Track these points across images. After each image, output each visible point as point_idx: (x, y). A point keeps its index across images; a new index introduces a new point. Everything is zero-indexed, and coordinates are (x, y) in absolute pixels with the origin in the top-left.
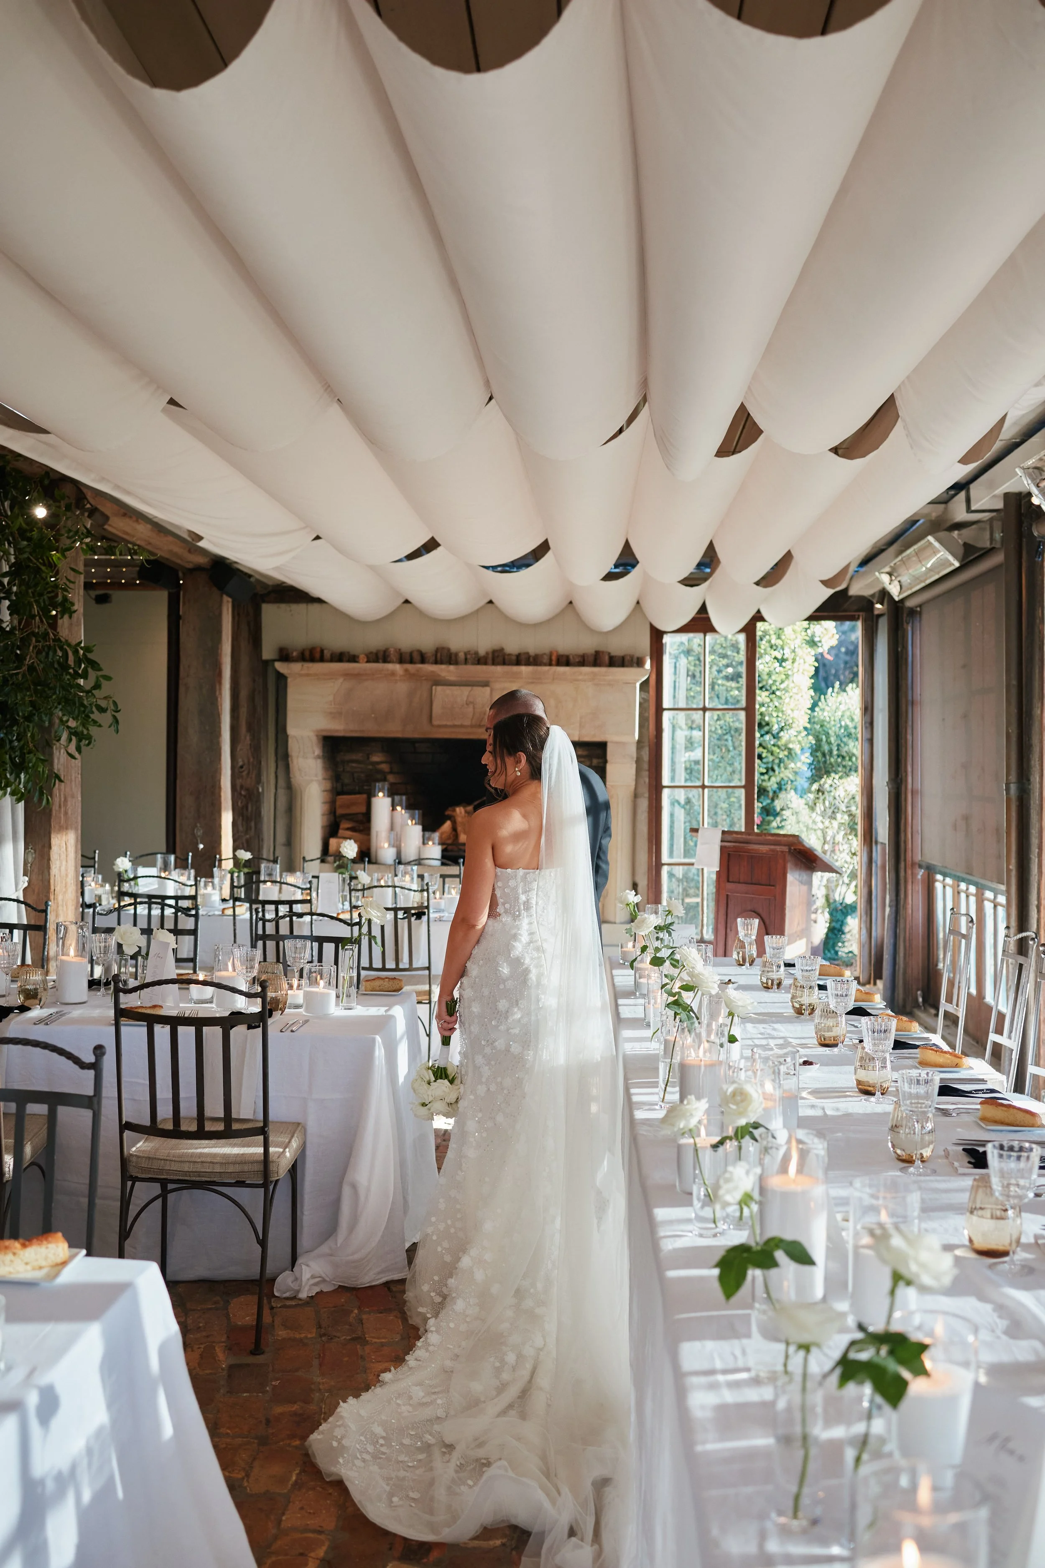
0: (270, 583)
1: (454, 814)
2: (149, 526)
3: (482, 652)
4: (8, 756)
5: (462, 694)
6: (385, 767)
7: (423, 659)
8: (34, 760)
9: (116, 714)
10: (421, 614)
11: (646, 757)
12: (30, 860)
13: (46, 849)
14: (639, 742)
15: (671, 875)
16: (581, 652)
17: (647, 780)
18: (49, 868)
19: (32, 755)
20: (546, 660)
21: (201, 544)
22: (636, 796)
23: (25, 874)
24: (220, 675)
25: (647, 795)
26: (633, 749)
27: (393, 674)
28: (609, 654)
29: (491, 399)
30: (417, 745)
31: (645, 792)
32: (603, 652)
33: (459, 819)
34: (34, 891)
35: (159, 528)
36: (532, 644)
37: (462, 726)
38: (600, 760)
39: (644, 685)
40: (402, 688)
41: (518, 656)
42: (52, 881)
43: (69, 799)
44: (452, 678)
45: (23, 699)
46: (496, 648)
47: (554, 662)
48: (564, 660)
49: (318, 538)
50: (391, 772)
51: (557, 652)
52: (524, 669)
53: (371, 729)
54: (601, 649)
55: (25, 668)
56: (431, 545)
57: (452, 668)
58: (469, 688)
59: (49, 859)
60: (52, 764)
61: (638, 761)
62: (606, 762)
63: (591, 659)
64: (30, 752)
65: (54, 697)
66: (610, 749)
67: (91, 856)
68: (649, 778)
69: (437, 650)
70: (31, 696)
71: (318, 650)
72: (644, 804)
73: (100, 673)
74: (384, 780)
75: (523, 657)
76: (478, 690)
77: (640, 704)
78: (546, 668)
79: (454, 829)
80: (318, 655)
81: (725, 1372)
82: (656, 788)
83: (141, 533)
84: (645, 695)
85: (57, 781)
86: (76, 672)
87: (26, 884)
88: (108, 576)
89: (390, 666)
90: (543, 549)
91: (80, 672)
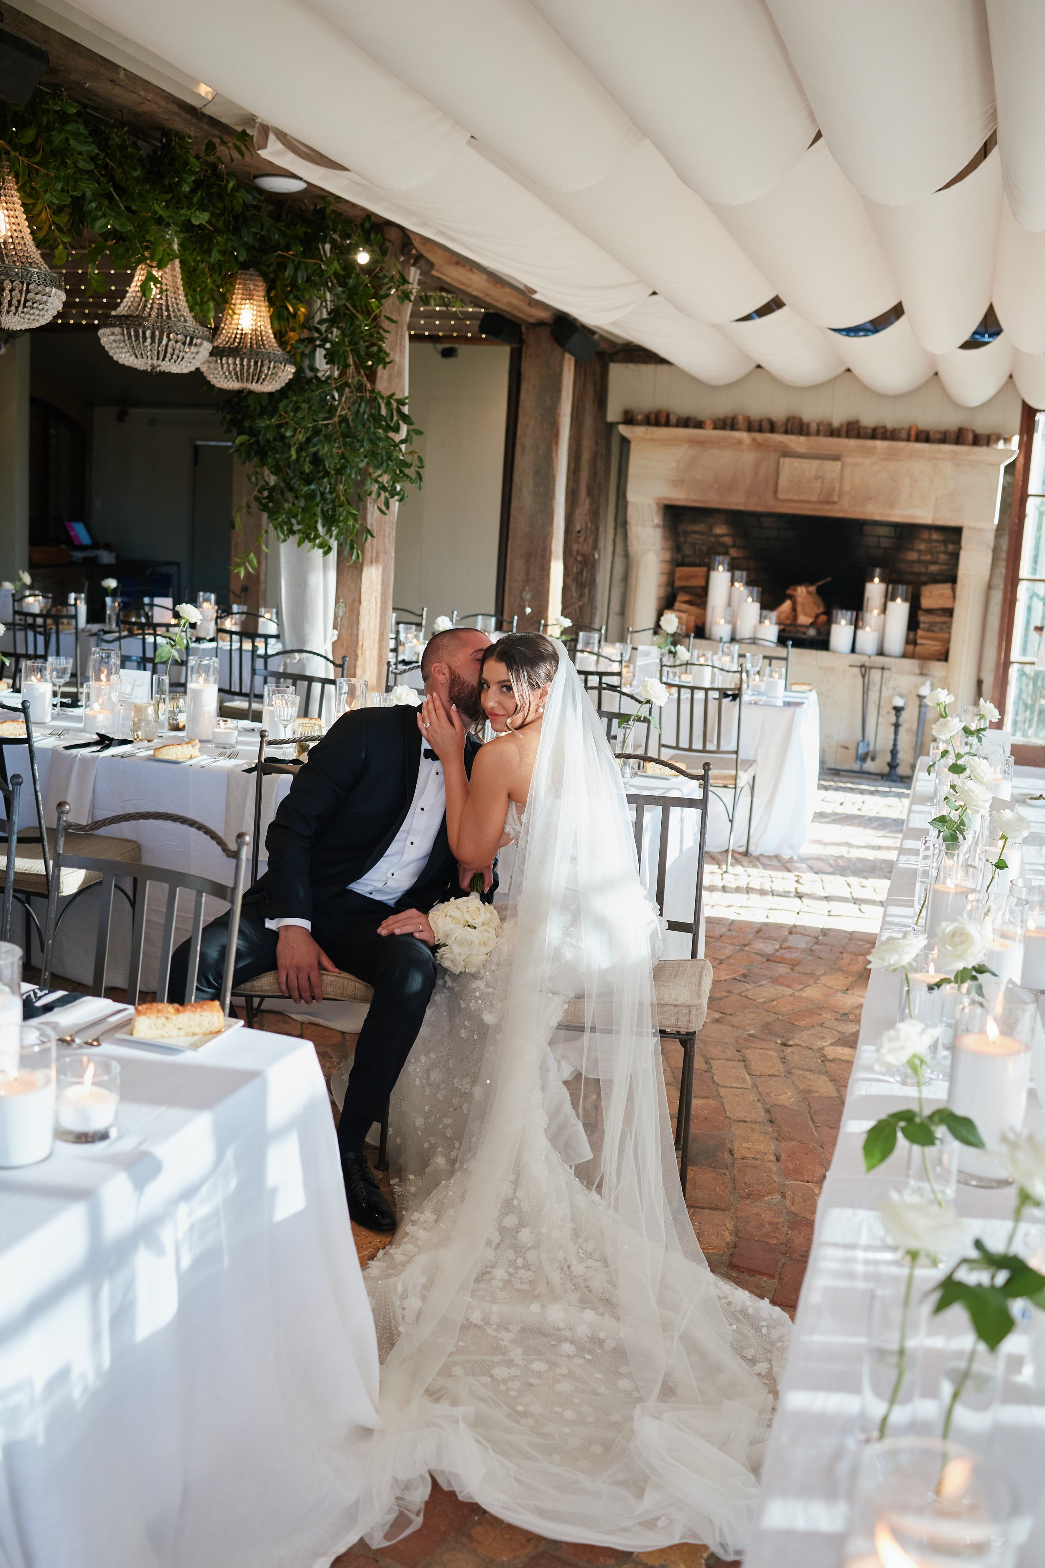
0: (619, 341)
1: (795, 593)
2: (484, 276)
3: (836, 424)
4: (319, 509)
5: (811, 467)
6: (728, 540)
7: (772, 427)
8: (345, 513)
9: (420, 470)
10: (773, 379)
11: (1005, 545)
12: (341, 613)
13: (356, 604)
14: (999, 529)
15: (1022, 673)
16: (943, 428)
17: (1003, 570)
18: (358, 623)
19: (341, 509)
20: (904, 435)
21: (536, 296)
22: (990, 587)
23: (335, 627)
24: (556, 435)
25: (1002, 587)
26: (990, 537)
27: (740, 442)
28: (974, 432)
29: (819, 136)
30: (763, 519)
31: (1000, 582)
32: (967, 430)
33: (799, 600)
34: (343, 645)
35: (495, 279)
36: (890, 417)
37: (808, 502)
38: (956, 547)
39: (1010, 469)
40: (749, 458)
41: (875, 430)
42: (360, 636)
43: (382, 555)
44: (801, 450)
45: (331, 450)
46: (852, 419)
47: (912, 438)
48: (924, 437)
49: (654, 293)
50: (734, 546)
51: (917, 427)
52: (879, 444)
53: (712, 500)
54: (964, 425)
55: (336, 419)
56: (775, 305)
57: (802, 439)
58: (818, 462)
59: (358, 615)
60: (365, 518)
61: (996, 550)
62: (960, 548)
63: (954, 437)
64: (341, 506)
65: (362, 450)
66: (965, 535)
67: (420, 613)
68: (1007, 568)
69: (788, 420)
70: (339, 448)
71: (664, 414)
72: (997, 596)
73: (412, 427)
74: (726, 553)
75: (879, 431)
76: (829, 465)
77: (1004, 488)
78: (902, 444)
79: (794, 609)
80: (663, 420)
81: (868, 1248)
82: (1013, 580)
83: (476, 284)
84: (1009, 479)
85: (369, 537)
86: (388, 426)
87: (335, 638)
88: (453, 329)
89: (737, 434)
90: (897, 311)
91: (392, 425)
